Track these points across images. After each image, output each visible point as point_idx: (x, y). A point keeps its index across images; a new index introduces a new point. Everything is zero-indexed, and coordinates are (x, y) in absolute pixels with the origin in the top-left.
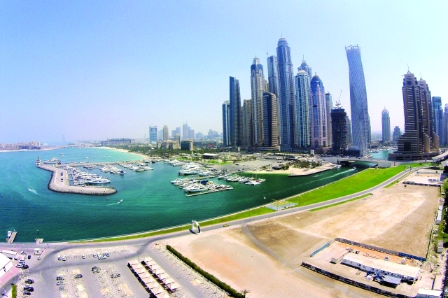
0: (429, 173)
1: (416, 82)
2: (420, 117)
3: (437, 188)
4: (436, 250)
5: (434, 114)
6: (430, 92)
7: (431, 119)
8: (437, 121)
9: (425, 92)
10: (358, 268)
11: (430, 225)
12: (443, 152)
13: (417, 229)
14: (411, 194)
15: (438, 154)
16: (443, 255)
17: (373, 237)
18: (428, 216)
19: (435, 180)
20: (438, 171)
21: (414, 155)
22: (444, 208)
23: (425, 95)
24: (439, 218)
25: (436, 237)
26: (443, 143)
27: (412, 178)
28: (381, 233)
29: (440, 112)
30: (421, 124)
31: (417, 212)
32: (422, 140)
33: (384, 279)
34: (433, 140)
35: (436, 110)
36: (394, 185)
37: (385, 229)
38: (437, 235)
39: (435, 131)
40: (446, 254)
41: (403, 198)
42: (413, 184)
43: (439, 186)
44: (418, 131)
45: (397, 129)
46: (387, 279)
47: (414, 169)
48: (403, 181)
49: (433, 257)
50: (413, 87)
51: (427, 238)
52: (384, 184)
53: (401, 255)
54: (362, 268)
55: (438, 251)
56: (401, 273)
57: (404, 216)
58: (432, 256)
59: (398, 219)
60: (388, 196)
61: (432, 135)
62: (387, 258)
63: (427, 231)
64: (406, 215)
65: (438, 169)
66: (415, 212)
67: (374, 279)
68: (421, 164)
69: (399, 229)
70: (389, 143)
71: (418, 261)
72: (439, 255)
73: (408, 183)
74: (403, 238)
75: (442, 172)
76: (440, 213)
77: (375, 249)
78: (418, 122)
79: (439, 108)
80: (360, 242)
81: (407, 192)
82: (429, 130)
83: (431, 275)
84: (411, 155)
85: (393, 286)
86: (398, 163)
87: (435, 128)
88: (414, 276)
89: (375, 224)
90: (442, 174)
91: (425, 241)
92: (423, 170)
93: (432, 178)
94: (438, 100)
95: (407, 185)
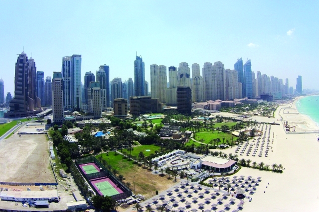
0: (36, 125)
1: (27, 60)
2: (26, 85)
3: (45, 135)
4: (61, 176)
5: (37, 83)
6: (36, 68)
7: (35, 86)
8: (39, 89)
9: (32, 68)
10: (13, 200)
11: (48, 161)
12: (45, 110)
13: (40, 165)
14: (26, 141)
15: (41, 112)
16: (69, 178)
17: (11, 176)
18: (44, 155)
19: (42, 130)
20: (43, 123)
21: (22, 113)
22: (54, 148)
23: (32, 70)
24: (53, 155)
25: (56, 168)
26: (44, 104)
27: (24, 129)
28: (15, 172)
29: (42, 82)
30: (26, 91)
31: (35, 153)
32: (28, 102)
33: (37, 204)
34: (36, 102)
35: (39, 81)
36: (12, 136)
37: (17, 169)
38: (56, 166)
39: (38, 95)
40: (71, 177)
41: (21, 145)
42: (25, 134)
43: (46, 133)
44: (24, 96)
45: (9, 95)
46: (38, 203)
47: (24, 123)
48: (17, 133)
49: (62, 181)
50: (24, 64)
51: (49, 170)
52: (5, 136)
53: (38, 185)
54: (16, 200)
55: (63, 176)
56: (46, 197)
57: (26, 157)
58: (60, 181)
59: (23, 160)
60: (9, 144)
61: (35, 98)
62: (28, 189)
63: (48, 165)
64: (27, 157)
65: (43, 122)
66: (33, 153)
67: (30, 205)
68: (28, 119)
69: (26, 167)
70: (3, 105)
71: (52, 186)
72: (66, 179)
73: (22, 134)
74: (32, 173)
75: (46, 123)
76: (52, 152)
77: (17, 184)
78: (24, 89)
79: (41, 79)
80: (4, 182)
81: (22, 140)
82: (33, 95)
83: (69, 192)
84: (20, 113)
85: (46, 206)
86: (11, 120)
87: (37, 92)
88: (56, 196)
89: (8, 166)
90: (46, 125)
91: (50, 172)
92: (31, 124)
93: (39, 129)
94: (42, 74)
95: (21, 135)
